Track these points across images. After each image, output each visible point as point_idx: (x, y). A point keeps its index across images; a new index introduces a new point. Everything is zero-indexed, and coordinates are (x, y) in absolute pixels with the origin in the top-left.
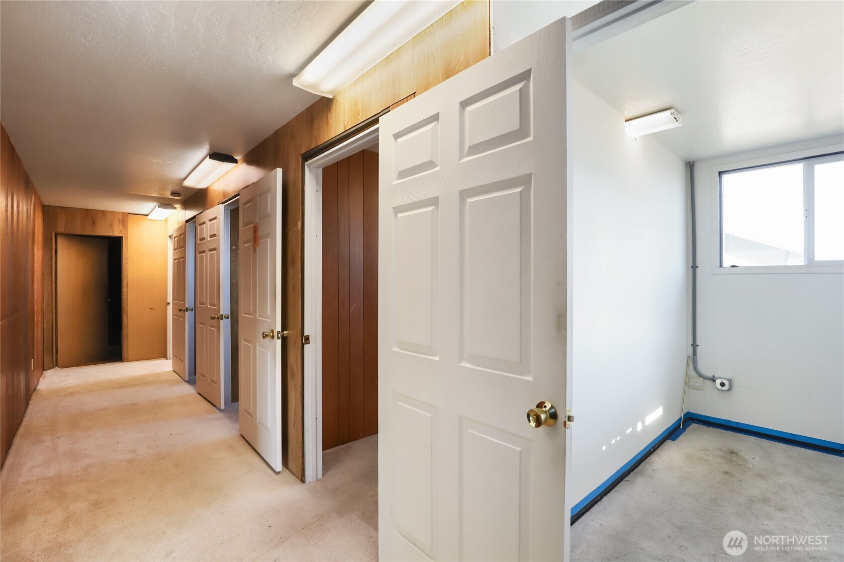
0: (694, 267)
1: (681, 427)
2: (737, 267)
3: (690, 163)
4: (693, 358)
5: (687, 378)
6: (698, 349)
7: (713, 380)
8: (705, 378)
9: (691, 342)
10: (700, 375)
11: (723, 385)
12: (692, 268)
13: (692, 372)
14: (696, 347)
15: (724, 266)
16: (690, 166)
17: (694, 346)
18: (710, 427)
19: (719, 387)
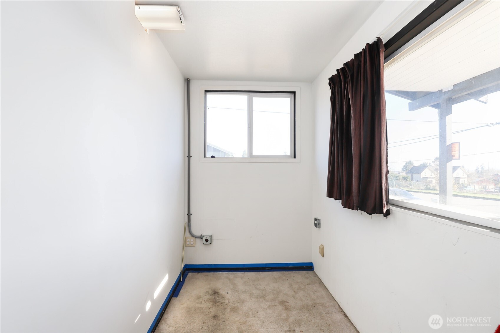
0: (189, 157)
1: (182, 280)
2: (215, 157)
3: (187, 79)
4: (188, 225)
5: (185, 239)
6: (192, 217)
7: (201, 238)
8: (196, 237)
9: (187, 212)
10: (193, 236)
11: (207, 240)
12: (187, 158)
13: (188, 235)
14: (190, 215)
15: (207, 156)
16: (188, 82)
17: (189, 214)
18: (199, 272)
19: (205, 242)
